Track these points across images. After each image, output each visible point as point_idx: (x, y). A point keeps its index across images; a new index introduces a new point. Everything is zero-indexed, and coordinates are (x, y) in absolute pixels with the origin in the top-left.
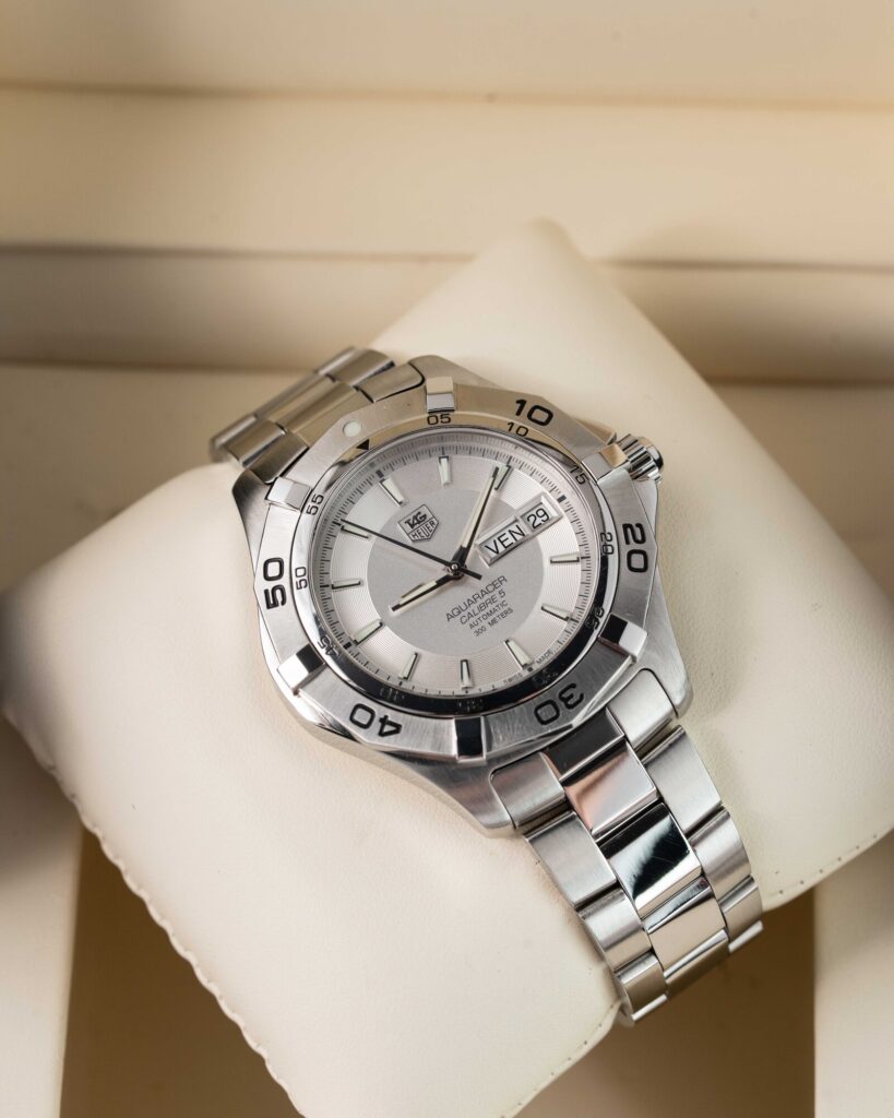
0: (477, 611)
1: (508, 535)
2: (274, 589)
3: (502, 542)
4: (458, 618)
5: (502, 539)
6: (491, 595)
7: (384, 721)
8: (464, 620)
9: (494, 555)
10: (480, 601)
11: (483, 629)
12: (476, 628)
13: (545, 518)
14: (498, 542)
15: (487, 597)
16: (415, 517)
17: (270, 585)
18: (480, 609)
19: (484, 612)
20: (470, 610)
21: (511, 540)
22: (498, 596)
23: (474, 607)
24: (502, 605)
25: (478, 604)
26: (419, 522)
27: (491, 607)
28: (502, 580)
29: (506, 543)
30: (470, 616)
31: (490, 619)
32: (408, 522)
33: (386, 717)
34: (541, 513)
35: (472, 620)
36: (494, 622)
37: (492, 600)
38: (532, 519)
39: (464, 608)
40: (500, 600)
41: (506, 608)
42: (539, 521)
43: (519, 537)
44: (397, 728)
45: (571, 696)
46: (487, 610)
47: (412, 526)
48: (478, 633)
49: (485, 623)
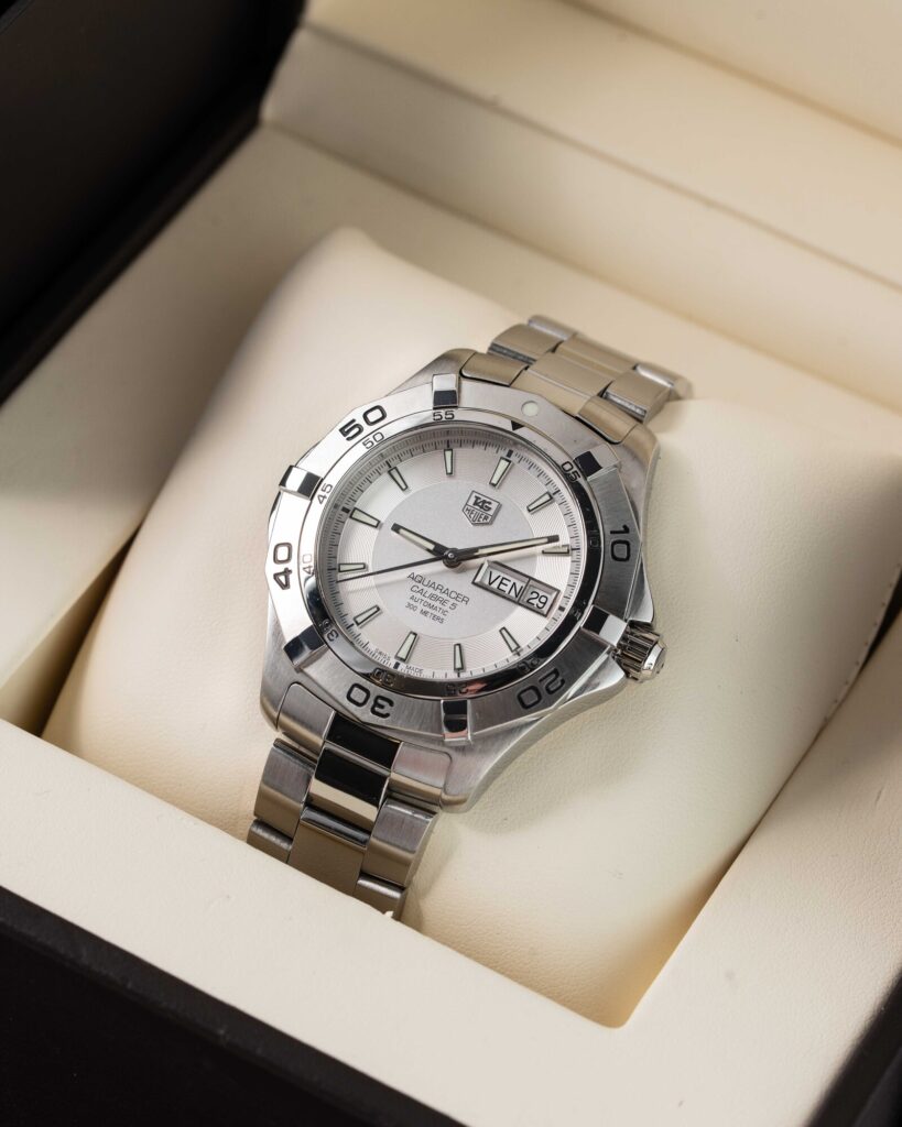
0: (427, 595)
1: (510, 585)
2: (357, 426)
3: (501, 583)
4: (414, 583)
5: (504, 581)
6: (448, 598)
7: (287, 572)
8: (415, 589)
9: (487, 582)
10: (438, 592)
11: (414, 608)
12: (412, 602)
13: (541, 605)
14: (499, 580)
15: (444, 596)
16: (484, 502)
17: (360, 421)
18: (431, 596)
19: (429, 600)
20: (426, 589)
21: (507, 589)
22: (449, 604)
23: (431, 591)
24: (444, 612)
25: (434, 592)
26: (481, 507)
27: (437, 604)
28: (466, 600)
29: (502, 587)
30: (421, 592)
31: (428, 609)
32: (477, 498)
33: (290, 571)
34: (543, 600)
35: (418, 596)
36: (425, 613)
37: (443, 602)
38: (535, 595)
39: (426, 583)
40: (446, 608)
41: (442, 617)
42: (535, 602)
43: (513, 594)
44: (285, 586)
45: (382, 707)
46: (433, 603)
47: (476, 503)
48: (409, 605)
49: (420, 607)
